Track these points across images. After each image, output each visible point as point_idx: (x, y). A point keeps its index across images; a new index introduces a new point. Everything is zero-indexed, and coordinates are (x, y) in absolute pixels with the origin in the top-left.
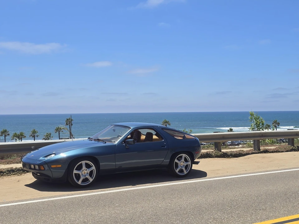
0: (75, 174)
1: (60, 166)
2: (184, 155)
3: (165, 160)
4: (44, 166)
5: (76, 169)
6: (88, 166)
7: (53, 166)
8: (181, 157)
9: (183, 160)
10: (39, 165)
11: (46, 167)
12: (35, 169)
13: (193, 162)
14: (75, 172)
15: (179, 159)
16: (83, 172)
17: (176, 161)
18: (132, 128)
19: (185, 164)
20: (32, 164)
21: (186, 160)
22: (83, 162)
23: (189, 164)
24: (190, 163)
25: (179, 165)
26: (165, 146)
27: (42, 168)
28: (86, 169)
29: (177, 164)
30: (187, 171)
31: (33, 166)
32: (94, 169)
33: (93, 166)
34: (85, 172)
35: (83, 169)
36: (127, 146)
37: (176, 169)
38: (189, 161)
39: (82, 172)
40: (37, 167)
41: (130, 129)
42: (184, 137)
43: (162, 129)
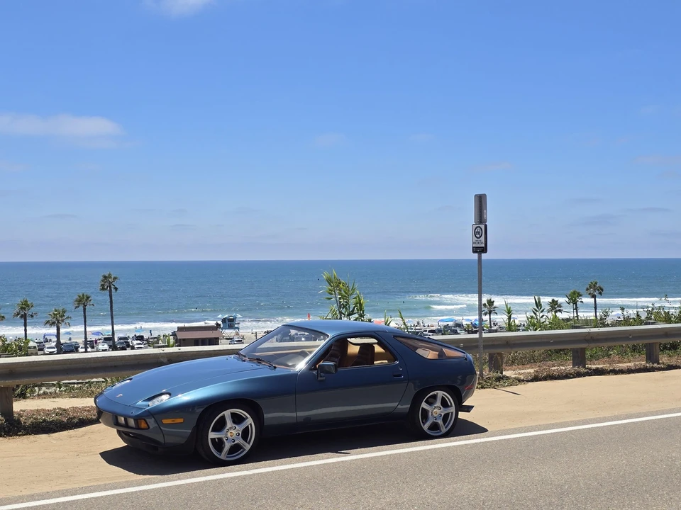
0: (213, 440)
1: (180, 420)
2: (440, 393)
3: (399, 407)
4: (148, 420)
5: (213, 431)
6: (237, 419)
7: (165, 421)
8: (435, 397)
9: (438, 403)
10: (137, 419)
11: (151, 422)
12: (126, 425)
13: (461, 407)
14: (212, 435)
15: (430, 400)
16: (229, 434)
17: (424, 405)
18: (331, 335)
19: (443, 411)
20: (122, 416)
21: (445, 404)
22: (227, 413)
23: (452, 411)
24: (453, 409)
25: (430, 414)
26: (400, 375)
27: (143, 425)
28: (235, 425)
29: (425, 412)
30: (446, 428)
31: (123, 419)
32: (251, 424)
33: (247, 418)
34: (232, 433)
35: (227, 428)
36: (321, 377)
37: (424, 424)
38: (451, 406)
39: (226, 435)
40: (132, 422)
41: (328, 339)
42: (441, 354)
43: (395, 337)
